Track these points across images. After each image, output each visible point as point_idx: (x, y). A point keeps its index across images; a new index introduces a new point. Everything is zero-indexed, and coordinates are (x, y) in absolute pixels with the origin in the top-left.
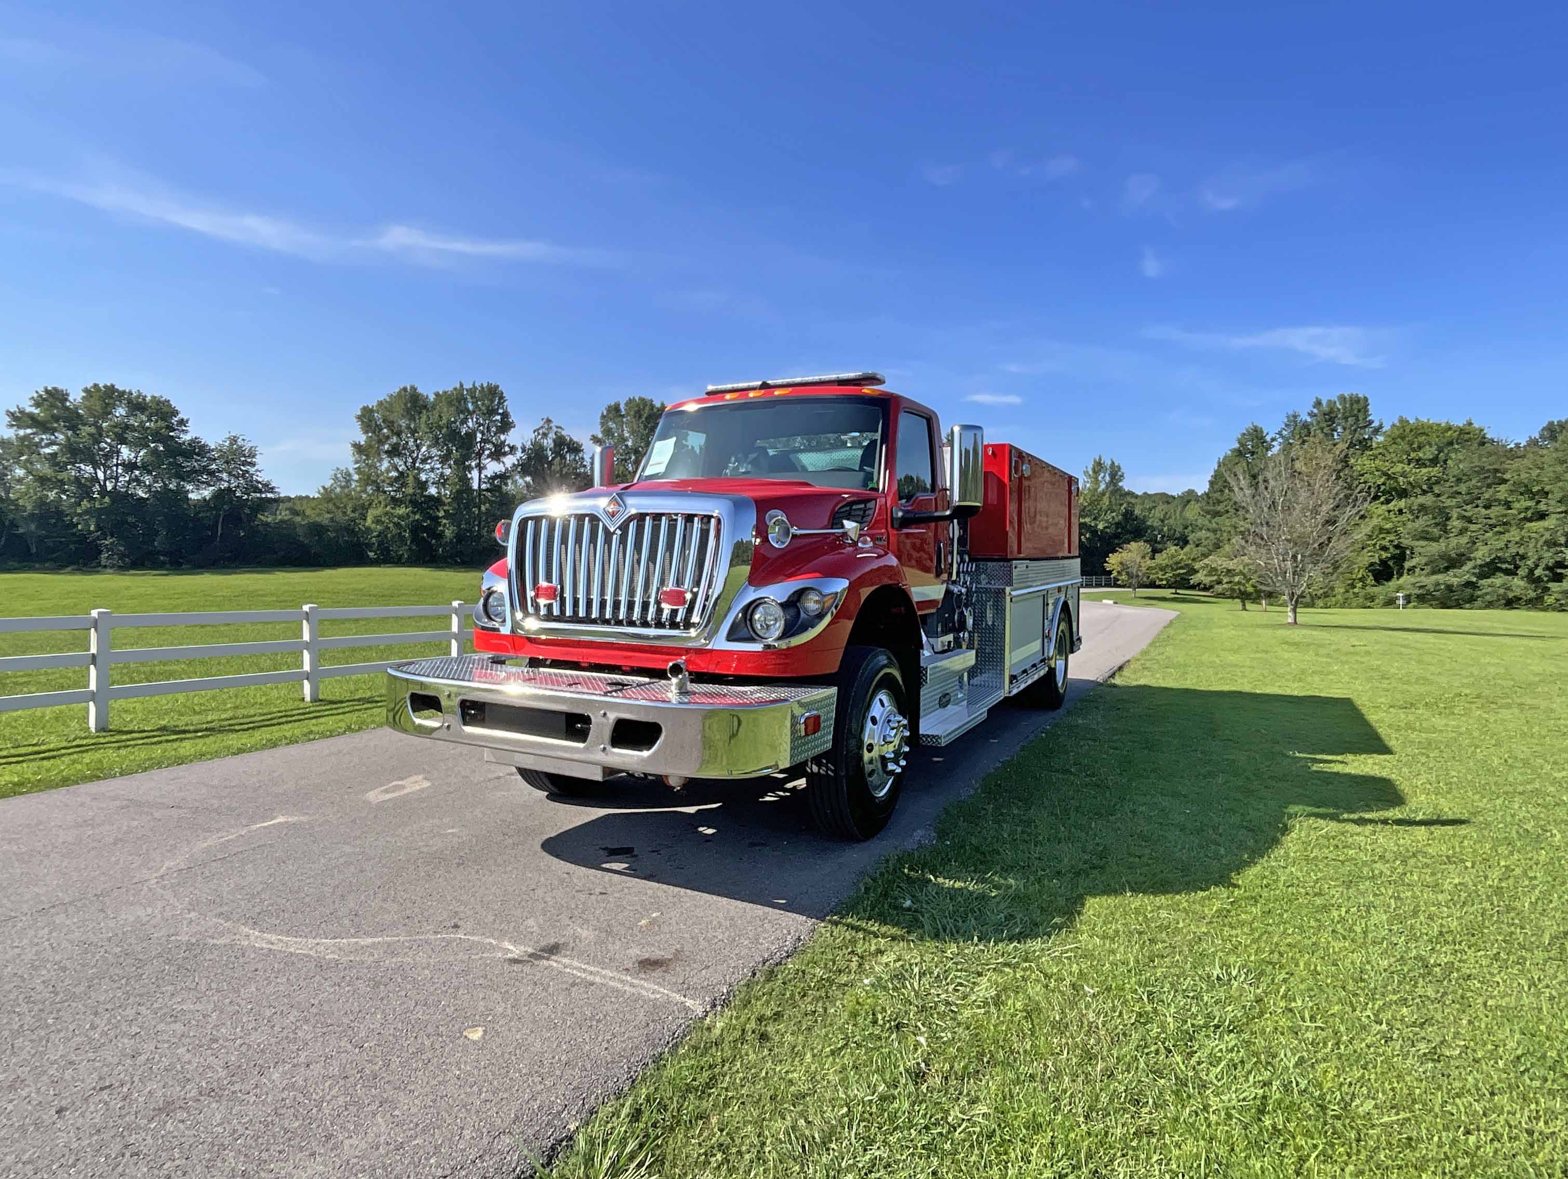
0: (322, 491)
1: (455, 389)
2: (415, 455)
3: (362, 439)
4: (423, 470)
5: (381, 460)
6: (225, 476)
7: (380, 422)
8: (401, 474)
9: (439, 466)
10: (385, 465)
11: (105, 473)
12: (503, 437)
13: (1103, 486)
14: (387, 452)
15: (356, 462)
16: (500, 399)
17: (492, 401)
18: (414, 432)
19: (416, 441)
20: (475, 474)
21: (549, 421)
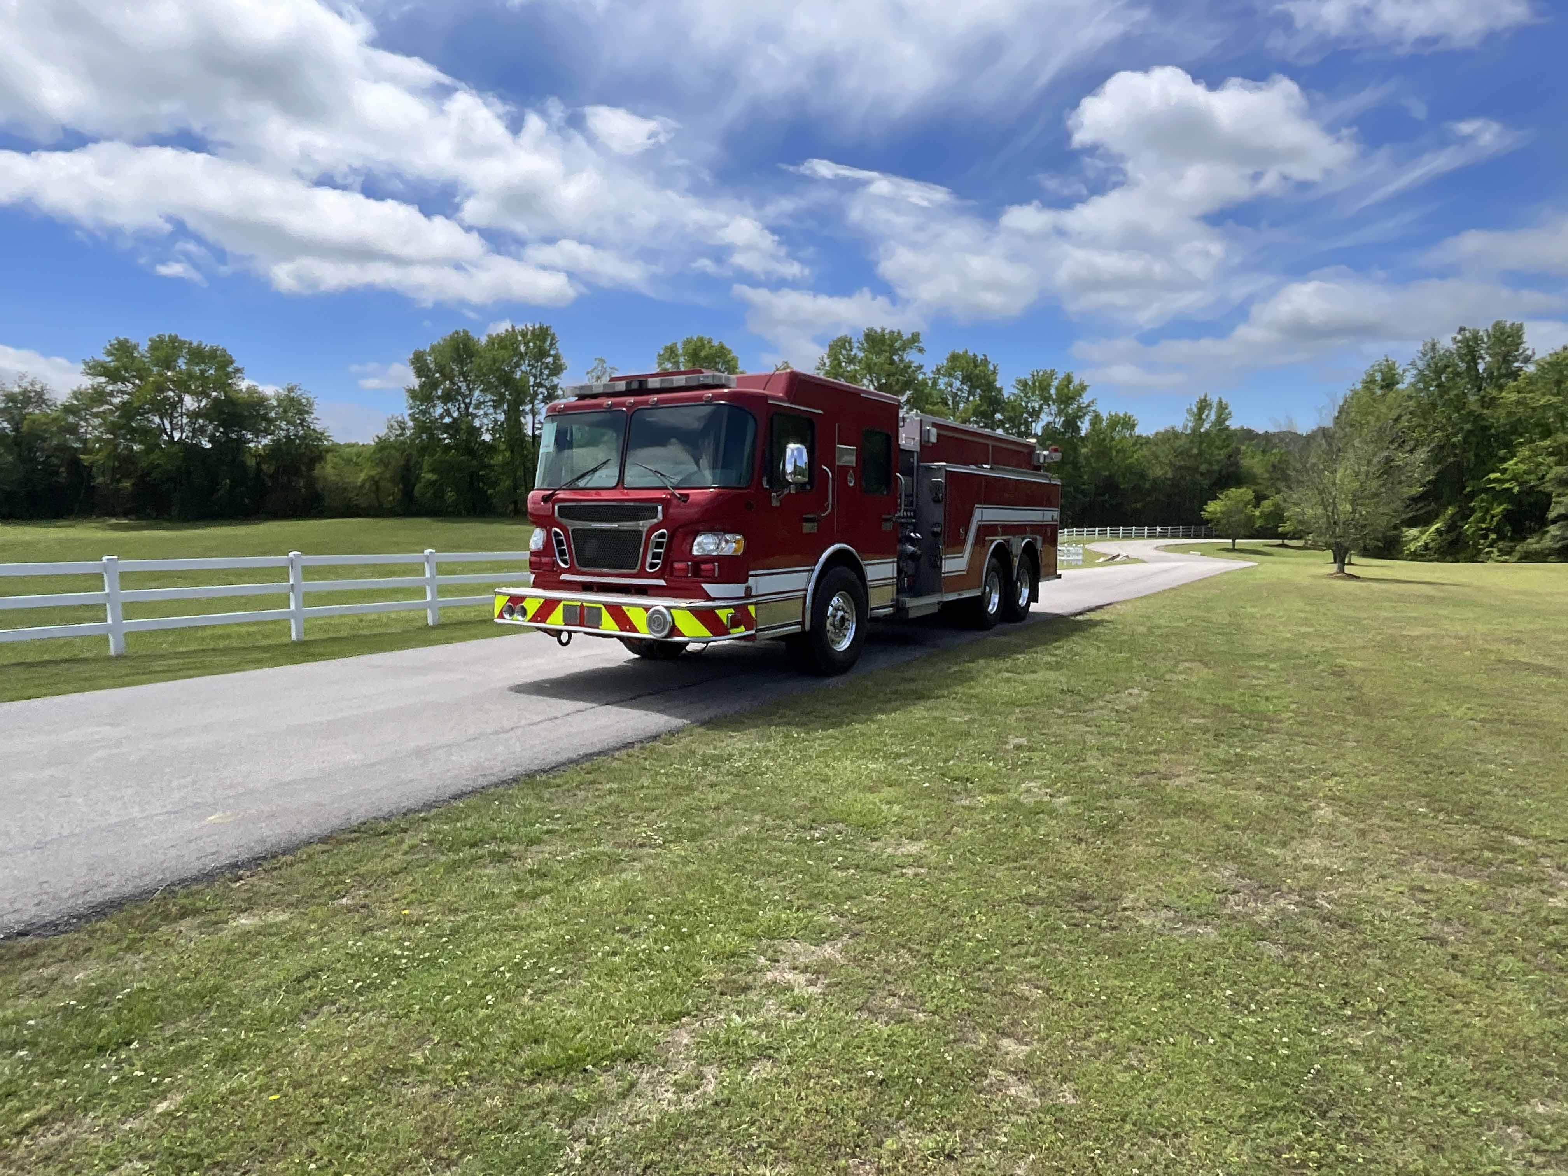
0: (377, 440)
1: (507, 330)
2: (468, 400)
3: (415, 382)
4: (475, 416)
5: (434, 406)
6: (283, 424)
7: (432, 366)
8: (454, 419)
9: (491, 410)
10: (439, 410)
11: (171, 423)
12: (556, 380)
13: (1207, 425)
14: (439, 397)
15: (411, 408)
16: (552, 339)
17: (544, 341)
18: (465, 376)
19: (468, 386)
20: (529, 418)
21: (603, 361)
